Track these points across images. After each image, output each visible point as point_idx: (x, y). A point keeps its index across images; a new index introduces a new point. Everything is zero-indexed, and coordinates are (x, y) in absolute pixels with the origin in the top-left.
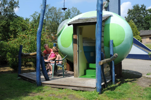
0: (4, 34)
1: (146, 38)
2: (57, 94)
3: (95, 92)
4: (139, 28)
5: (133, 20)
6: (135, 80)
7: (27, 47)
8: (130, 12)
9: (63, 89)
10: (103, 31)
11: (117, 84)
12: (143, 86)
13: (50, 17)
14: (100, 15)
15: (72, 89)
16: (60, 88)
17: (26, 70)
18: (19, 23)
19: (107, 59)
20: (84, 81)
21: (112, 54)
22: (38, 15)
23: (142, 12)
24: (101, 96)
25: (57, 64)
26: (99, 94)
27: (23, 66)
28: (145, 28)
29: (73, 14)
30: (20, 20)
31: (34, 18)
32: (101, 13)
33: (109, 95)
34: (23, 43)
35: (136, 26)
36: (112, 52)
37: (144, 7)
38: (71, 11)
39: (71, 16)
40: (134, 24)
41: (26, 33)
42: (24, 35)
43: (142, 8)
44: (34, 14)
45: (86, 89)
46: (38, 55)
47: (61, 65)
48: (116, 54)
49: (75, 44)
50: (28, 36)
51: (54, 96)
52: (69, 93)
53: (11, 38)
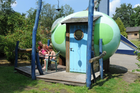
0: (2, 28)
1: (132, 34)
2: (51, 88)
3: (85, 87)
4: (125, 25)
5: (120, 17)
6: (121, 75)
7: (24, 42)
8: (117, 10)
9: (55, 83)
10: (94, 31)
11: (105, 79)
12: (128, 82)
13: (45, 13)
14: (91, 17)
15: (64, 84)
16: (53, 83)
17: (22, 63)
18: (16, 18)
19: (97, 57)
20: (75, 76)
21: (101, 52)
22: (33, 10)
23: (128, 10)
24: (90, 91)
25: (50, 59)
26: (88, 89)
27: (20, 59)
28: (130, 25)
29: (66, 11)
30: (17, 15)
31: (30, 14)
32: (92, 15)
33: (97, 90)
34: (20, 38)
35: (122, 23)
36: (102, 50)
37: (130, 6)
38: (64, 8)
39: (64, 12)
40: (121, 21)
41: (23, 29)
42: (20, 31)
43: (128, 6)
44: (30, 10)
45: (77, 84)
46: (33, 51)
47: (54, 60)
48: (105, 52)
49: (67, 42)
50: (25, 32)
51: (47, 90)
52: (61, 87)
53: (9, 33)
